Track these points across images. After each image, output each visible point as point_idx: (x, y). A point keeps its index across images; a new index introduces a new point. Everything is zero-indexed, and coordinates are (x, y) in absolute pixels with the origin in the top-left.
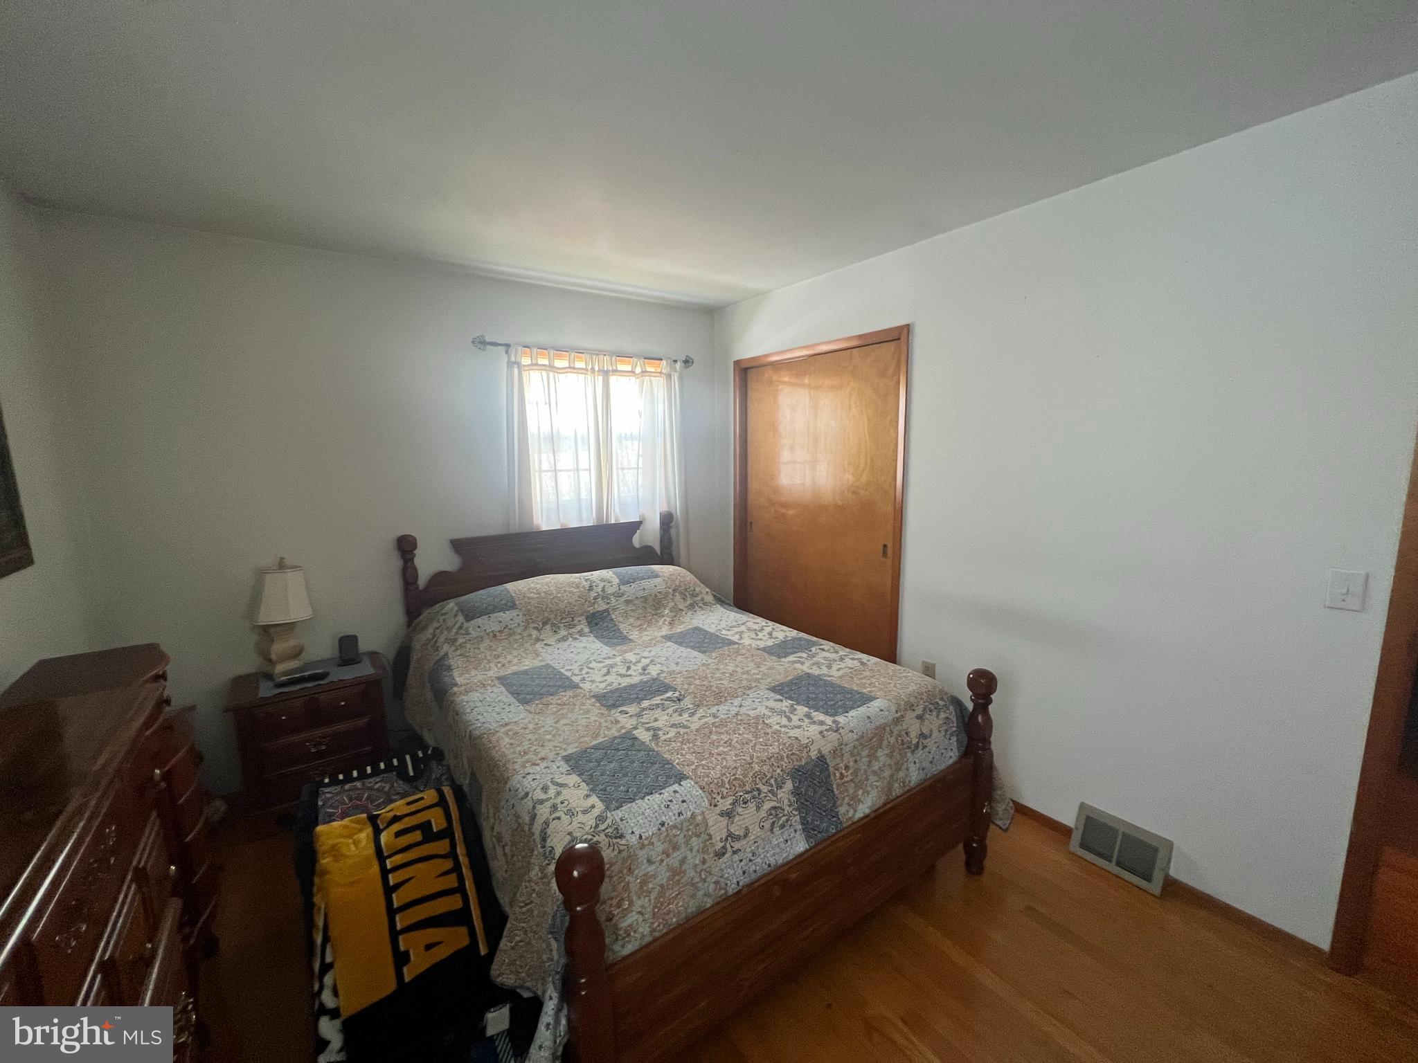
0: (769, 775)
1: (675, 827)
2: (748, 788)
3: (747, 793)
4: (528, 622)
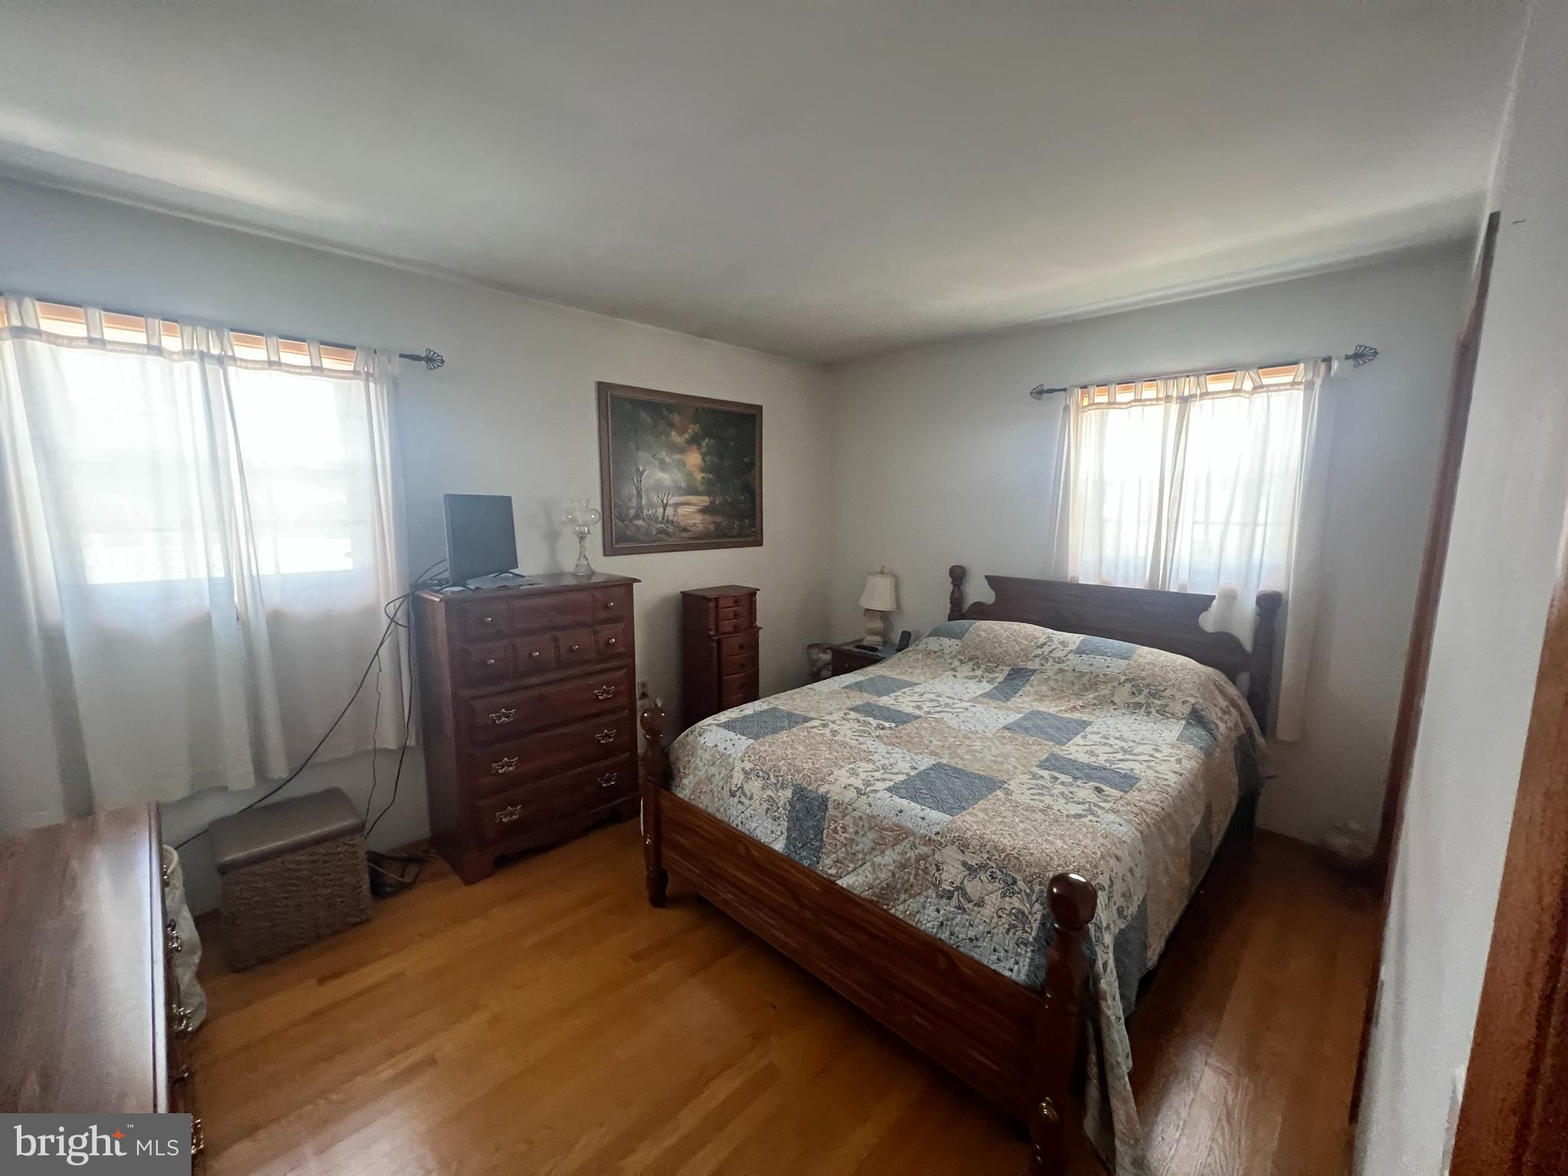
0: (782, 774)
1: (719, 752)
2: (764, 768)
3: (762, 771)
4: (958, 653)
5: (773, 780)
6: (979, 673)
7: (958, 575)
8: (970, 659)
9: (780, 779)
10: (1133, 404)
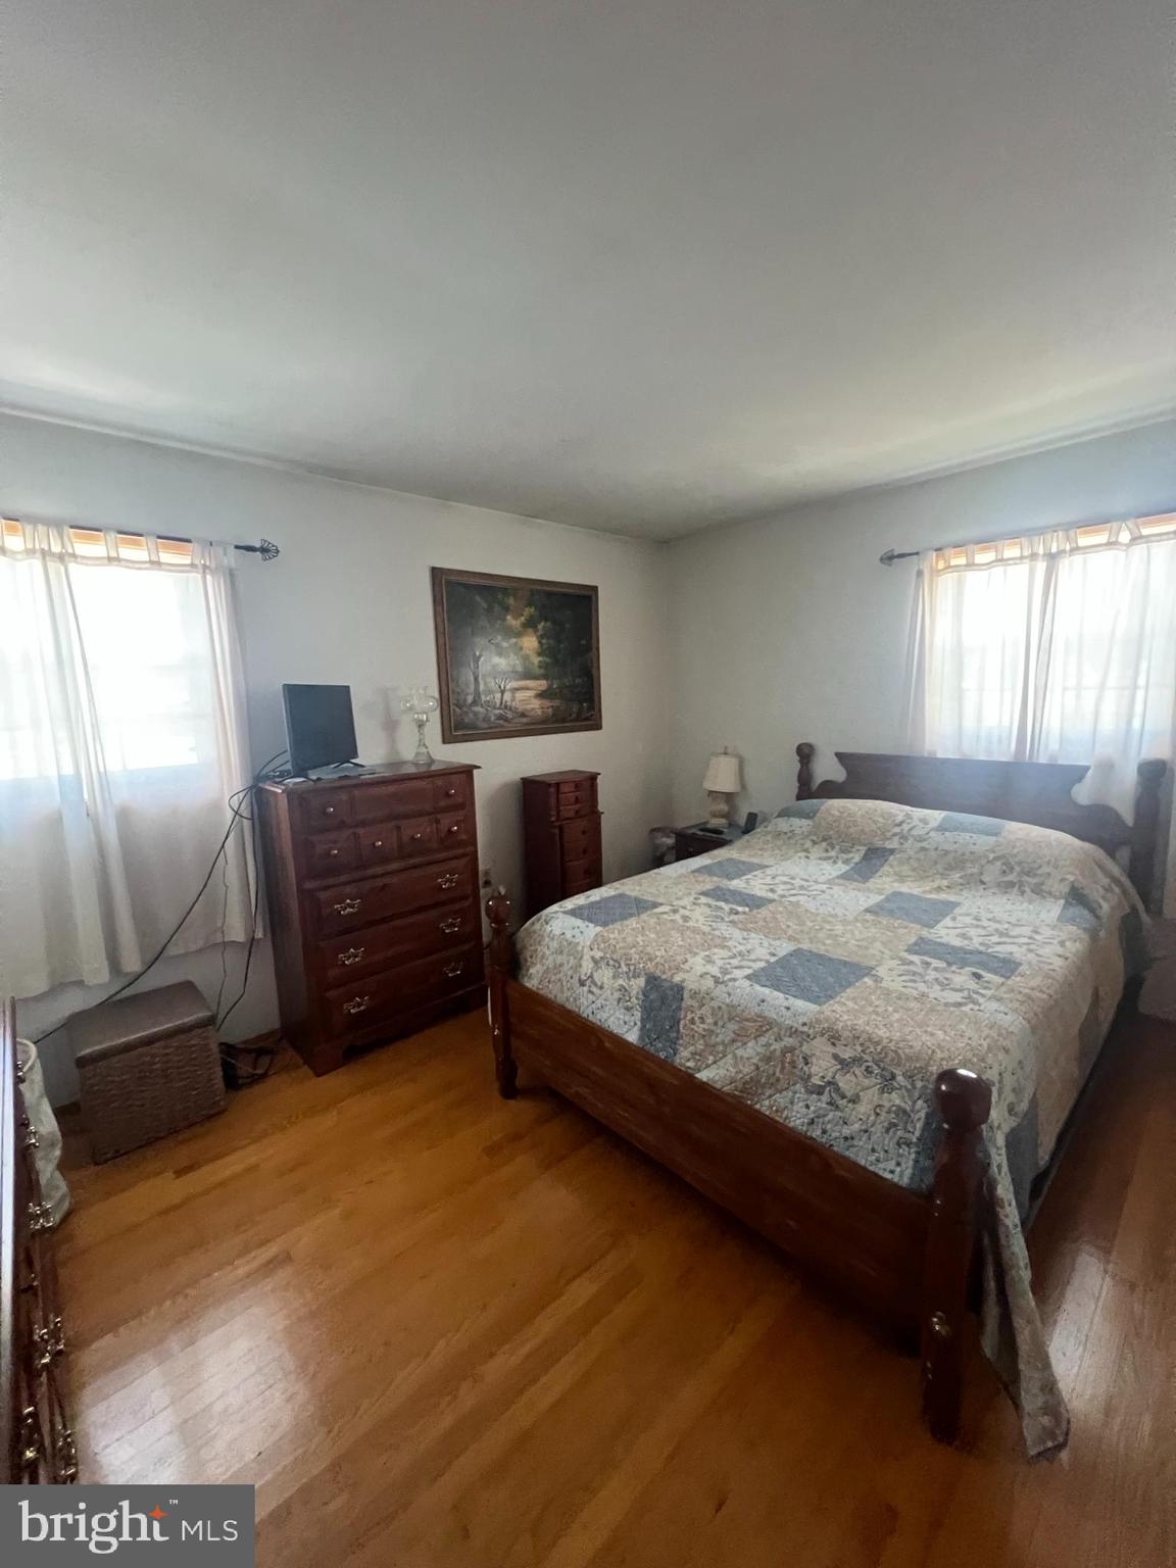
0: (633, 961)
1: (567, 941)
2: (614, 957)
3: (612, 959)
4: (810, 833)
5: (625, 969)
6: (833, 853)
7: (805, 753)
8: (824, 840)
9: (632, 968)
10: (995, 564)
